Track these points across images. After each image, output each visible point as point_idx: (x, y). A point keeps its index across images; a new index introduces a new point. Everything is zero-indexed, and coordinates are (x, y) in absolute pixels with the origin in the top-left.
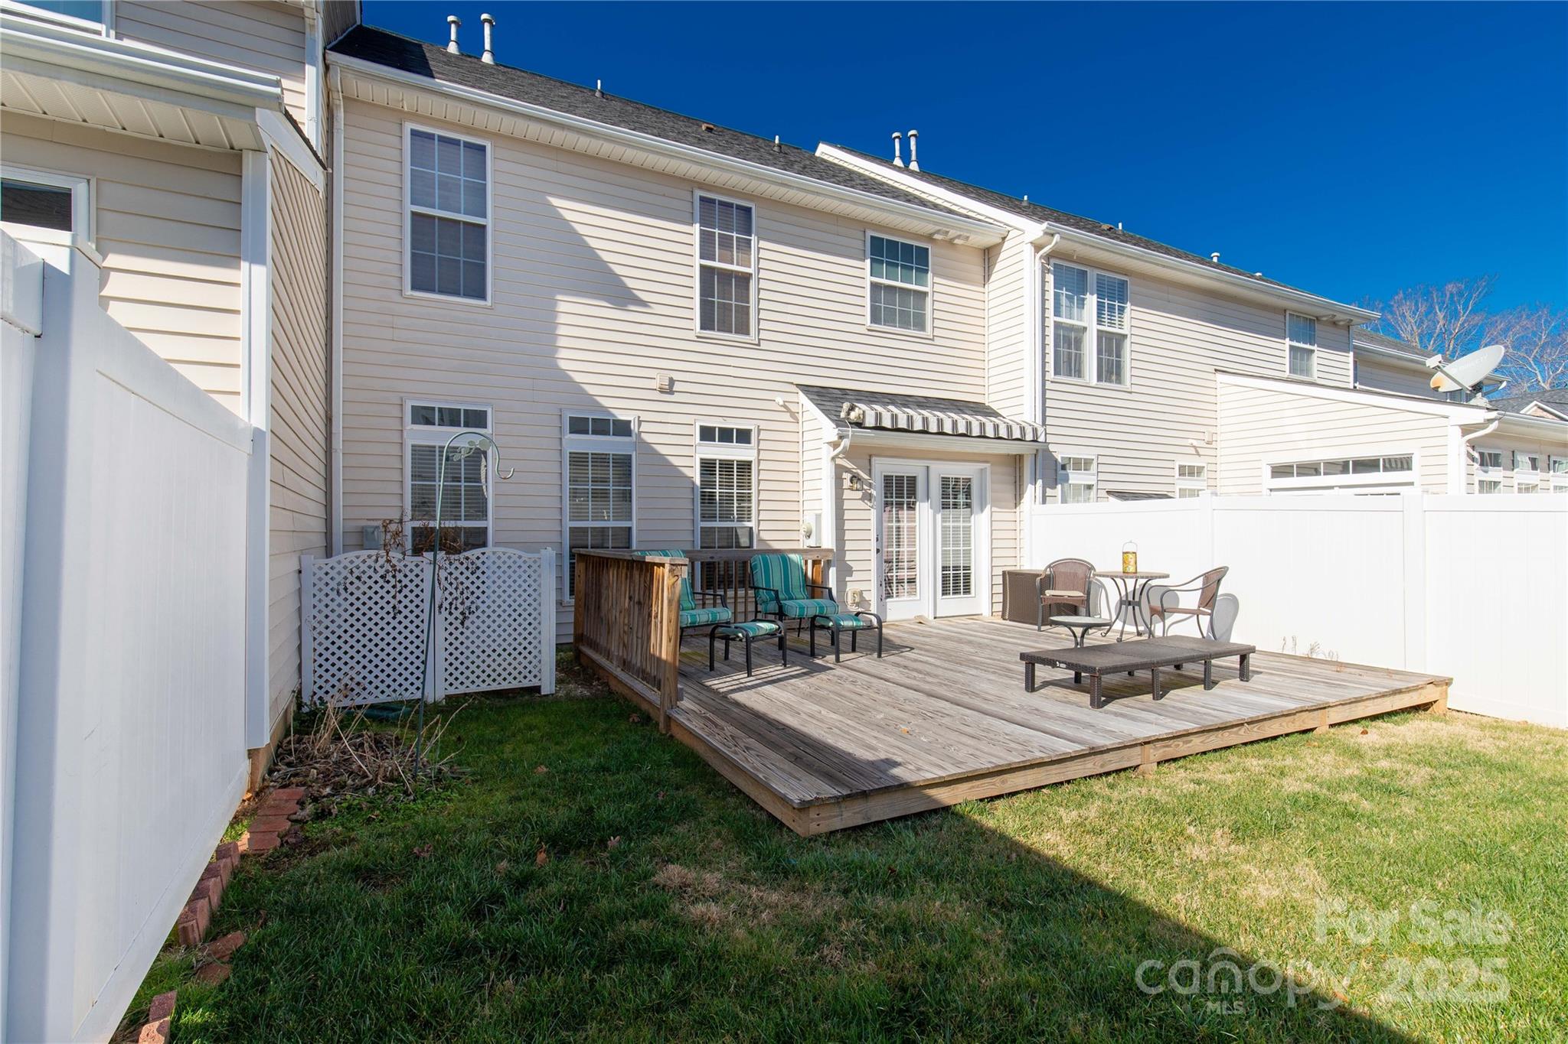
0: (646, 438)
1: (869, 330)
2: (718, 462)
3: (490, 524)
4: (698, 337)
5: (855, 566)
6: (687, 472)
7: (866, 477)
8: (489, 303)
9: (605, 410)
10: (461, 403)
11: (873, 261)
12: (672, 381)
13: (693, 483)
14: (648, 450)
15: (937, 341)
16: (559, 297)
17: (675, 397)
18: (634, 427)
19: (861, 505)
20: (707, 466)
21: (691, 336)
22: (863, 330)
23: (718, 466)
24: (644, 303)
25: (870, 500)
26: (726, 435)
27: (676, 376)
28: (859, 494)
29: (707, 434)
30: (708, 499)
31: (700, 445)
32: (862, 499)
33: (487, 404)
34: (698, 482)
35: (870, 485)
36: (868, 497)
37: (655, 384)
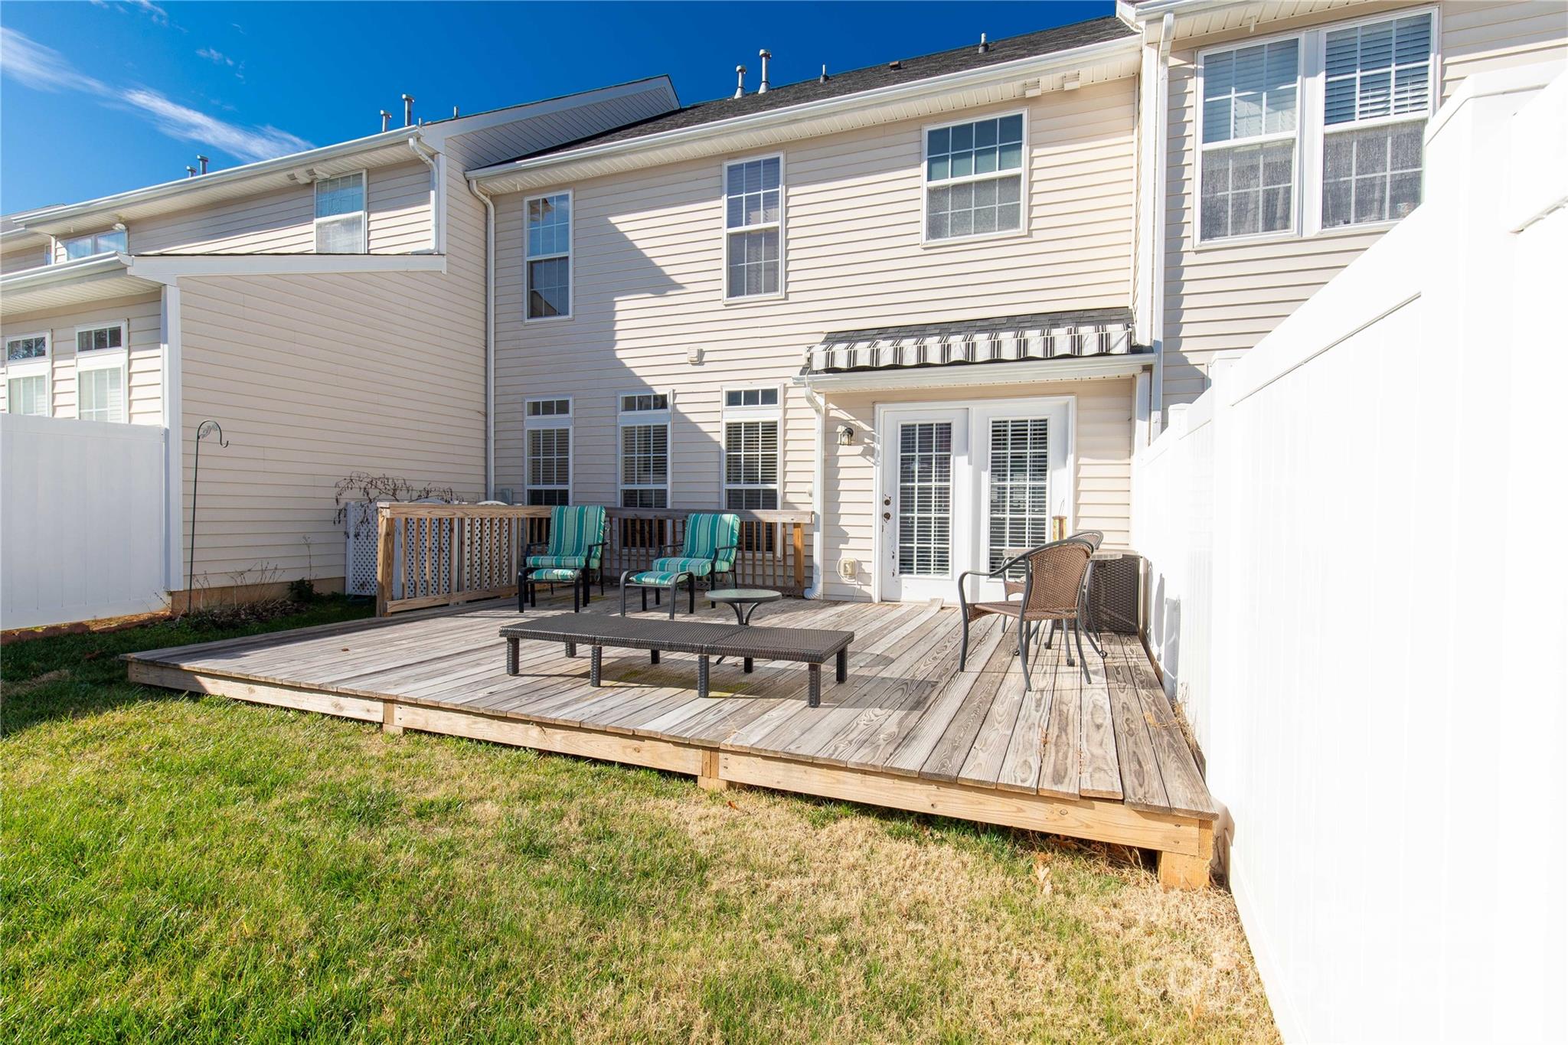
0: (681, 408)
1: (925, 249)
2: (743, 425)
3: (570, 487)
4: (726, 305)
5: (851, 532)
6: (715, 437)
7: (868, 428)
8: (570, 316)
9: (649, 388)
10: (554, 396)
11: (931, 162)
12: (701, 353)
13: (720, 447)
14: (681, 419)
15: (1037, 236)
16: (616, 299)
17: (707, 367)
18: (670, 401)
19: (861, 461)
20: (733, 430)
21: (720, 305)
22: (918, 250)
23: (743, 429)
24: (679, 286)
25: (872, 456)
26: (751, 398)
27: (705, 347)
28: (859, 449)
29: (733, 399)
30: (734, 462)
31: (726, 410)
32: (863, 454)
33: (570, 395)
34: (724, 446)
35: (873, 438)
36: (869, 452)
37: (685, 359)
